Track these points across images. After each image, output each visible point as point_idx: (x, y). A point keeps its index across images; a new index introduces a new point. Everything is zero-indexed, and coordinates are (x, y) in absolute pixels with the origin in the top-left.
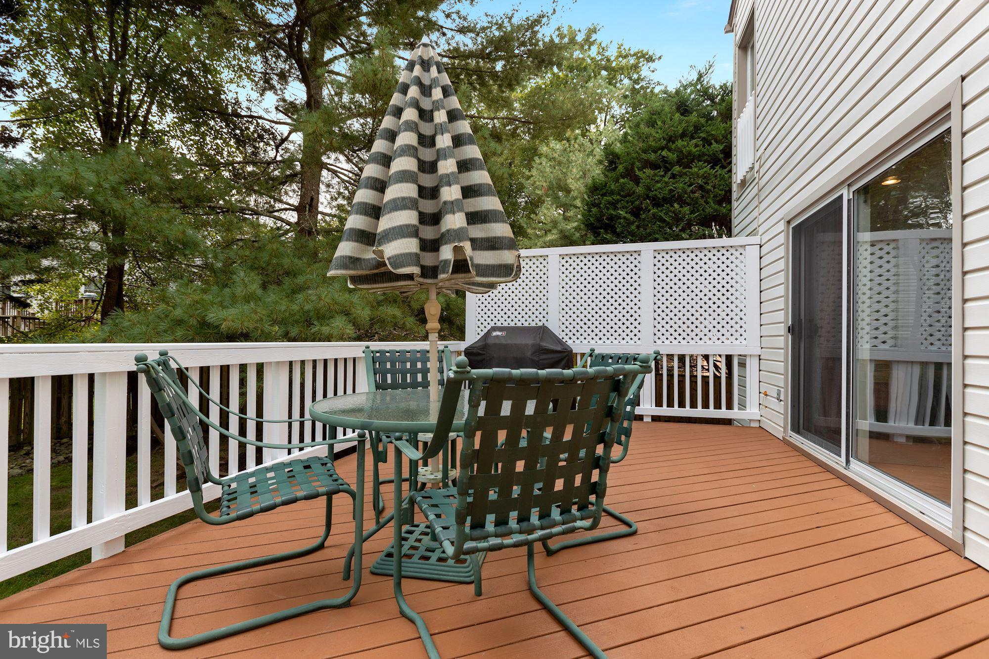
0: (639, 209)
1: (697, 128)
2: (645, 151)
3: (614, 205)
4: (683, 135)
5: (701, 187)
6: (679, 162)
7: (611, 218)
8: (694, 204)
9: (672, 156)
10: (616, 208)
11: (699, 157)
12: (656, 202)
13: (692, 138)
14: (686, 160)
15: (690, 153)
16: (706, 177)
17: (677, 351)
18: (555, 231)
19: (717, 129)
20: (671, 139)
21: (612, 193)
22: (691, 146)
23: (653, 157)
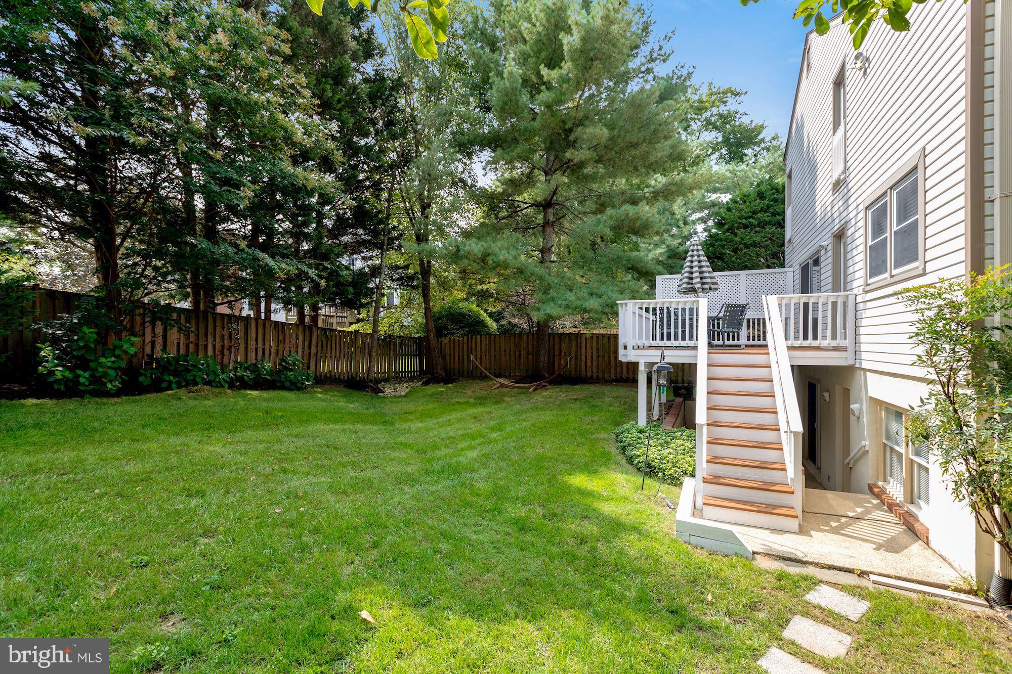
0: (737, 249)
1: (769, 207)
2: (739, 218)
3: (723, 247)
4: (762, 210)
5: (770, 239)
6: (759, 225)
7: (721, 254)
8: (767, 247)
9: (755, 222)
10: (723, 248)
11: (769, 223)
12: (747, 246)
13: (766, 212)
14: (762, 225)
15: (764, 221)
16: (773, 233)
17: (756, 317)
18: (663, 246)
19: (778, 208)
20: (754, 213)
21: (721, 240)
22: (765, 217)
23: (744, 221)
